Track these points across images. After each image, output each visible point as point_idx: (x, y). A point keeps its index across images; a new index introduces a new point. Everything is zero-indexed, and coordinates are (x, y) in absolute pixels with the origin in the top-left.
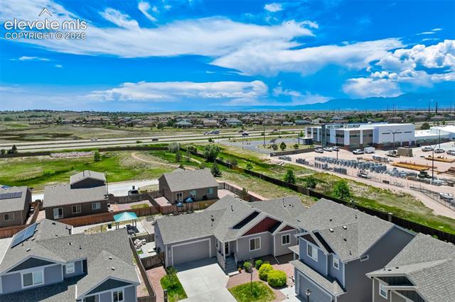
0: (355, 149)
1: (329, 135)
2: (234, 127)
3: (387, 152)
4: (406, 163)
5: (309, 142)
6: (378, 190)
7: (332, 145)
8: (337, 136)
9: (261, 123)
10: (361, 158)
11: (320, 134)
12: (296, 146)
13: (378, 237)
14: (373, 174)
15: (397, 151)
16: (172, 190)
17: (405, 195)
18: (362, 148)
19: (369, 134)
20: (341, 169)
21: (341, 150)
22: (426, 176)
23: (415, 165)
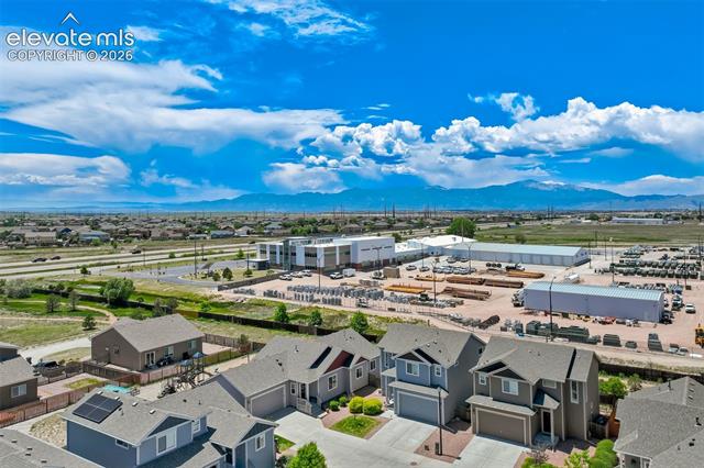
0: (333, 272)
1: (295, 254)
2: (96, 245)
3: (372, 274)
4: (400, 286)
5: (262, 266)
6: (387, 320)
7: (301, 269)
8: (307, 255)
9: (145, 236)
10: (345, 284)
11: (281, 253)
12: (248, 273)
13: (463, 346)
14: (371, 302)
15: (382, 271)
16: (140, 350)
17: (416, 320)
18: (339, 269)
19: (346, 251)
20: (333, 299)
21: (314, 275)
22: (427, 299)
23: (410, 287)
